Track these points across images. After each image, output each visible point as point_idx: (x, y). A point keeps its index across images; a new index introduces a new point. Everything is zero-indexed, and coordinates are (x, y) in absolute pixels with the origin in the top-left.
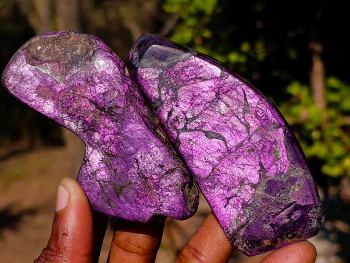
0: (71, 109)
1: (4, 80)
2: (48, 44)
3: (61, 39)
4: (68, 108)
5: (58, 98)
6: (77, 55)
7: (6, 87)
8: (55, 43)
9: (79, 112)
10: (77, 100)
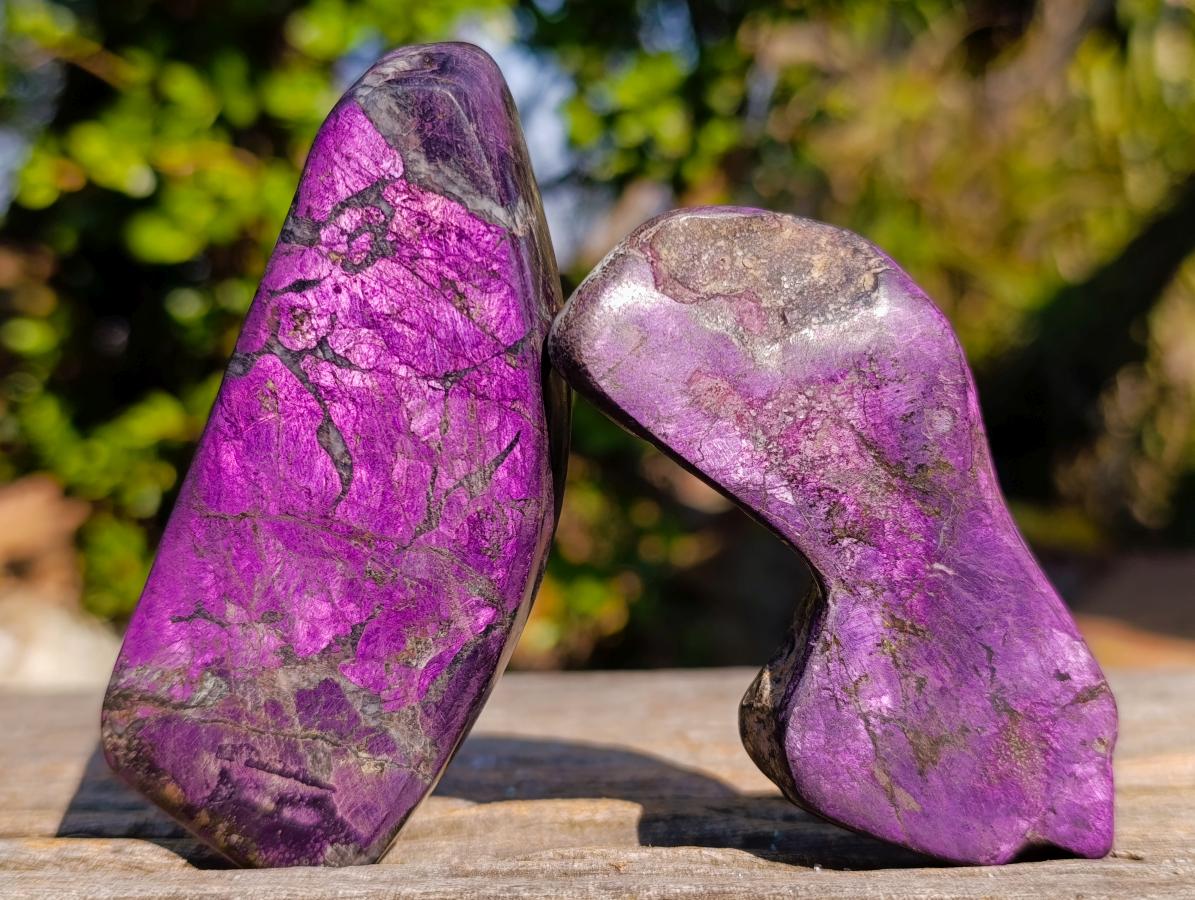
0: (794, 460)
1: (579, 340)
2: (715, 242)
3: (755, 229)
4: (785, 457)
5: (755, 418)
6: (814, 286)
7: (584, 365)
8: (736, 241)
9: (821, 471)
10: (816, 432)
